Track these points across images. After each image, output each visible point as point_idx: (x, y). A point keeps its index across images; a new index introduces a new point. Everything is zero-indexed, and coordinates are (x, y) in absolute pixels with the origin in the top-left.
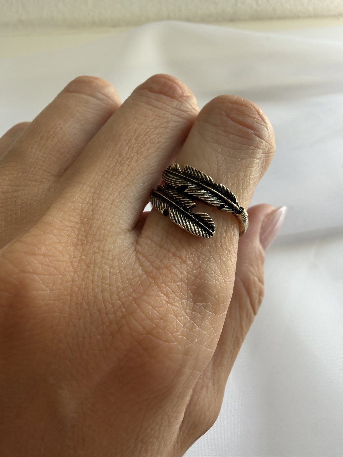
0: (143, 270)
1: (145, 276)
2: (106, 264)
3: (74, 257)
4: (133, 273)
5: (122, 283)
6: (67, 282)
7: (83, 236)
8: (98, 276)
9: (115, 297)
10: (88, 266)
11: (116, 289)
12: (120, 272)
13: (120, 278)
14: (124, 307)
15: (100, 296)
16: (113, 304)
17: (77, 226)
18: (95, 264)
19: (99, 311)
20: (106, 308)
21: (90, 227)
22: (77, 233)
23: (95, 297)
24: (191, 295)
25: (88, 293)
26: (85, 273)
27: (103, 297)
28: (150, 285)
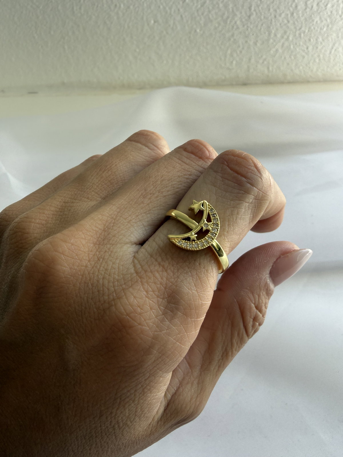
0: (134, 270)
1: (135, 275)
2: (111, 261)
3: (91, 251)
4: (127, 271)
5: (118, 276)
6: (82, 266)
7: (101, 239)
8: (103, 267)
9: (111, 284)
10: (99, 260)
11: (113, 279)
12: (119, 268)
13: (117, 272)
14: (115, 293)
15: (101, 281)
16: (108, 289)
17: (100, 231)
18: (103, 259)
19: (98, 291)
20: (103, 291)
21: (108, 234)
22: (98, 236)
23: (98, 281)
24: (167, 296)
25: (94, 277)
26: (95, 263)
27: (103, 282)
28: (137, 282)
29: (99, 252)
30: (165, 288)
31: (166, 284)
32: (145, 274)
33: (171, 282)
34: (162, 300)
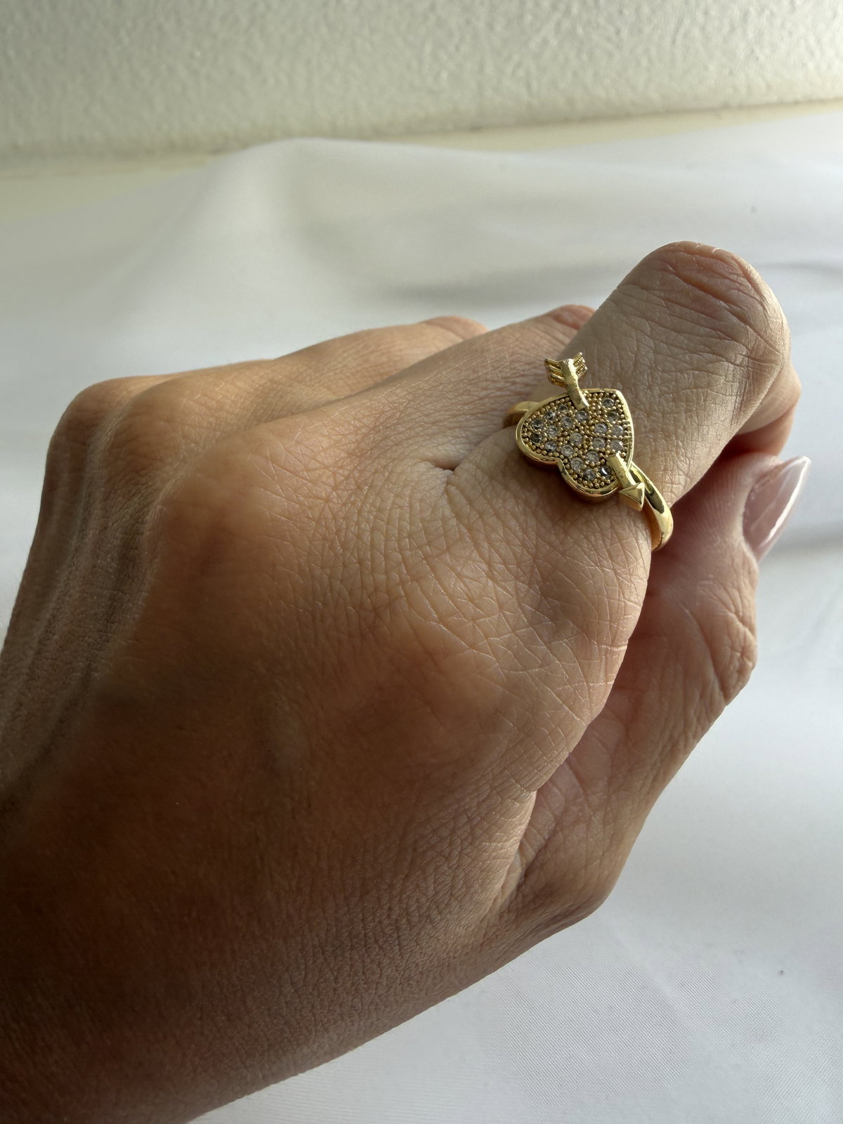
0: (453, 510)
1: (454, 522)
2: (390, 490)
3: (341, 467)
4: (432, 513)
5: (411, 524)
8: (372, 505)
9: (393, 544)
10: (359, 488)
11: (396, 531)
12: (411, 505)
13: (407, 516)
14: (406, 567)
15: (367, 537)
16: (386, 557)
19: (360, 562)
20: (373, 560)
23: (359, 537)
24: (540, 579)
25: (347, 528)
26: (350, 496)
27: (372, 540)
28: (461, 539)
29: (361, 472)
30: (535, 557)
31: (536, 547)
32: (480, 520)
33: (551, 544)
34: (527, 587)
